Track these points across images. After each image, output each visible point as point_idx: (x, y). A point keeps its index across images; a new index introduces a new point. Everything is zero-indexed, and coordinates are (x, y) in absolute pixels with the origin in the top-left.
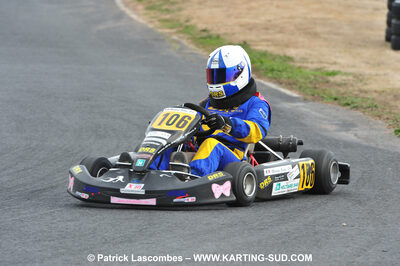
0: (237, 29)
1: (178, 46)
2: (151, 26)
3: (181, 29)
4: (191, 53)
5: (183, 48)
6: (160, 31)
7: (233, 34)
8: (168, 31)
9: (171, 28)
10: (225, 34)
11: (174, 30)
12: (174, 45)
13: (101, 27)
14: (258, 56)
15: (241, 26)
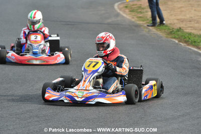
0: (176, 21)
1: (147, 30)
2: (133, 20)
3: (148, 21)
4: (154, 34)
5: (150, 31)
6: (138, 22)
7: (174, 24)
8: (142, 22)
9: (143, 21)
10: (170, 24)
11: (145, 22)
12: (145, 29)
13: (109, 21)
14: (187, 35)
15: (178, 20)
